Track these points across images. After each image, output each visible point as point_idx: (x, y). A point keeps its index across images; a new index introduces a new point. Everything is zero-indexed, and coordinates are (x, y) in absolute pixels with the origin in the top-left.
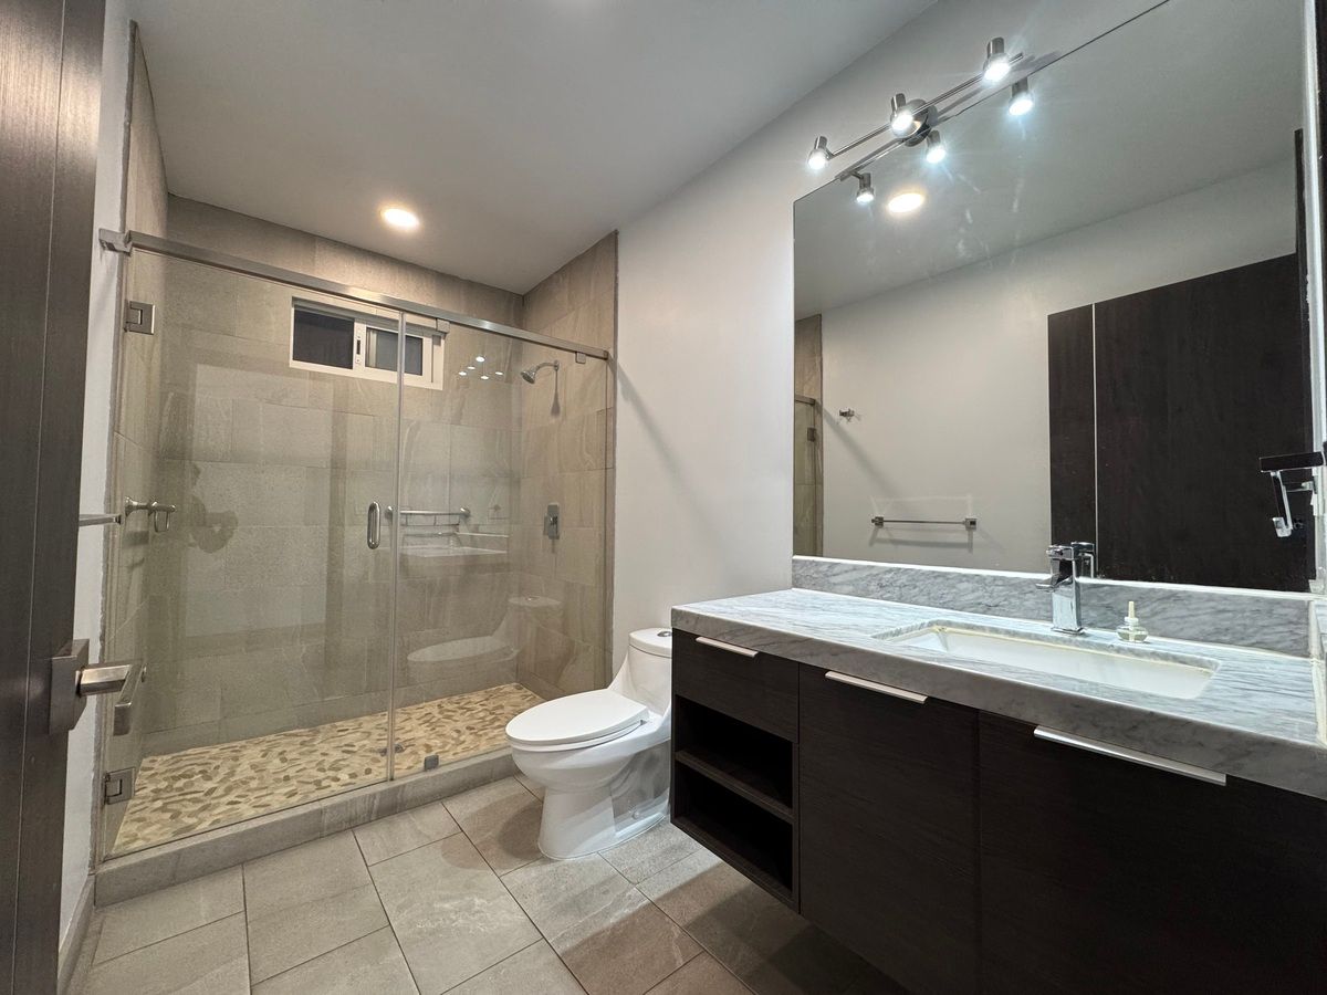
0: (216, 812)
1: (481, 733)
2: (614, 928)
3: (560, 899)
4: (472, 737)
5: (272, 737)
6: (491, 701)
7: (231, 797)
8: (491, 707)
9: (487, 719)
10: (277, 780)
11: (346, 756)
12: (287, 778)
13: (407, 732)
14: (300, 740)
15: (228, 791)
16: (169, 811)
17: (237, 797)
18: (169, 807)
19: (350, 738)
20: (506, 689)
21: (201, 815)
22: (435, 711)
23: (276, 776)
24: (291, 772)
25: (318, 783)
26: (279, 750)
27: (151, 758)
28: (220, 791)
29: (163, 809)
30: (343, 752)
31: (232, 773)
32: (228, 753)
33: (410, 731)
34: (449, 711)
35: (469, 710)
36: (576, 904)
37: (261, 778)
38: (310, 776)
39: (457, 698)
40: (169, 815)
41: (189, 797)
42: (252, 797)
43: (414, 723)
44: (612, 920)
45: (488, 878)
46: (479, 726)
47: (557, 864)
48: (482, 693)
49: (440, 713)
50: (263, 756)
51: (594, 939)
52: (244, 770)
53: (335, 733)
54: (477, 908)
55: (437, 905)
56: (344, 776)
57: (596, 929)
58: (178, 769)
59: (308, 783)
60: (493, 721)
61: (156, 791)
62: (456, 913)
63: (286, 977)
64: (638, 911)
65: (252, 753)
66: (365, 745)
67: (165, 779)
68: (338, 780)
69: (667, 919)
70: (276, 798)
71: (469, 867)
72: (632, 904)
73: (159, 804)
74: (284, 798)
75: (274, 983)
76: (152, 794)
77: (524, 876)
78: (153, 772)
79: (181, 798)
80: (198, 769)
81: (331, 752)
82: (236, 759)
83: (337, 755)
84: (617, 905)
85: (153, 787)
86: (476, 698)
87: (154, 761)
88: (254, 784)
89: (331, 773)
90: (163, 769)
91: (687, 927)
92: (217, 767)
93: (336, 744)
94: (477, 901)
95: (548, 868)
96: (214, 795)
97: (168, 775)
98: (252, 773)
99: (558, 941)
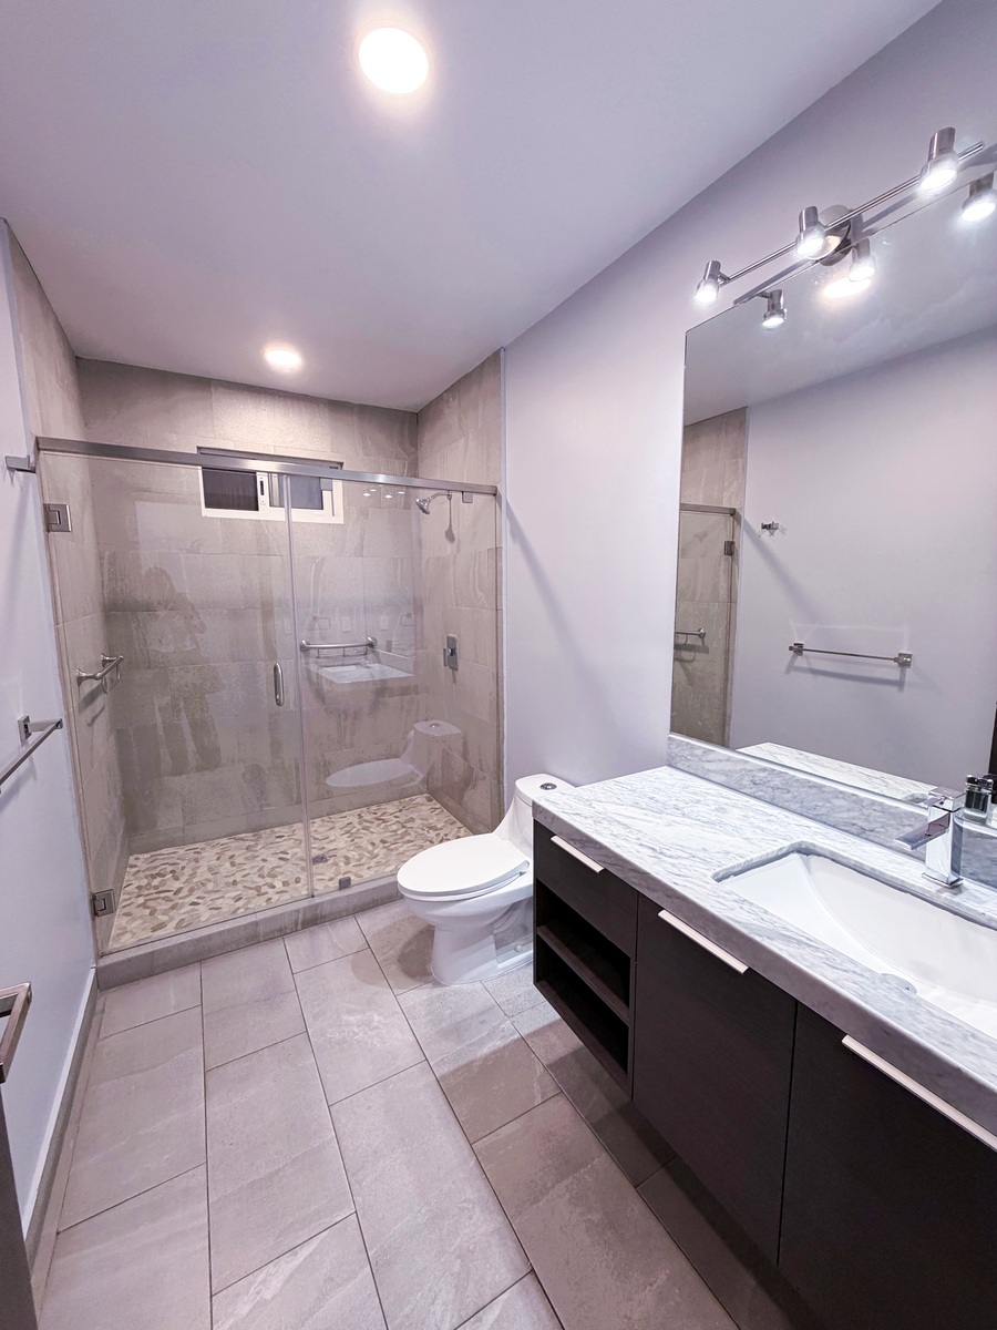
0: (183, 911)
1: (392, 847)
2: (486, 1058)
3: (444, 1025)
4: (384, 850)
5: (224, 841)
6: (404, 812)
7: (193, 899)
8: (402, 819)
9: (399, 832)
10: (227, 884)
11: (282, 863)
12: (235, 883)
13: (331, 841)
14: (247, 843)
15: (191, 891)
16: (148, 907)
17: (198, 898)
18: (149, 903)
19: (285, 845)
20: (418, 800)
21: (171, 914)
22: (355, 820)
23: (227, 880)
24: (238, 877)
25: (258, 889)
26: (229, 853)
27: (135, 856)
28: (184, 892)
29: (144, 905)
30: (281, 859)
31: (193, 875)
32: (192, 855)
33: (334, 841)
34: (367, 821)
35: (384, 821)
36: (456, 1030)
37: (215, 882)
38: (253, 882)
39: (374, 808)
40: (147, 912)
41: (162, 895)
42: (209, 897)
43: (338, 832)
44: (485, 1050)
45: (385, 996)
46: (391, 840)
47: (445, 989)
48: (397, 803)
49: (360, 823)
50: (218, 859)
51: (469, 1066)
52: (202, 873)
53: (272, 839)
54: (375, 1024)
55: (345, 1017)
56: (279, 885)
57: (471, 1058)
58: (156, 867)
59: (251, 889)
60: (403, 835)
61: (139, 888)
62: (358, 1026)
63: (229, 1066)
64: (509, 1045)
65: (209, 855)
66: (296, 854)
67: (146, 877)
68: (274, 887)
69: (533, 1056)
70: (227, 901)
71: (373, 984)
72: (504, 1037)
73: (141, 900)
74: (233, 902)
75: (221, 1070)
76: (137, 890)
77: (417, 996)
78: (137, 869)
79: (157, 896)
80: (170, 868)
81: (269, 859)
82: (197, 860)
83: (274, 861)
84: (490, 1036)
85: (136, 884)
86: (391, 808)
87: (137, 859)
88: (210, 886)
89: (268, 880)
90: (145, 866)
91: (550, 1066)
92: (183, 868)
93: (273, 851)
94: (376, 1018)
95: (437, 991)
96: (180, 895)
97: (148, 873)
98: (209, 876)
99: (437, 1065)
